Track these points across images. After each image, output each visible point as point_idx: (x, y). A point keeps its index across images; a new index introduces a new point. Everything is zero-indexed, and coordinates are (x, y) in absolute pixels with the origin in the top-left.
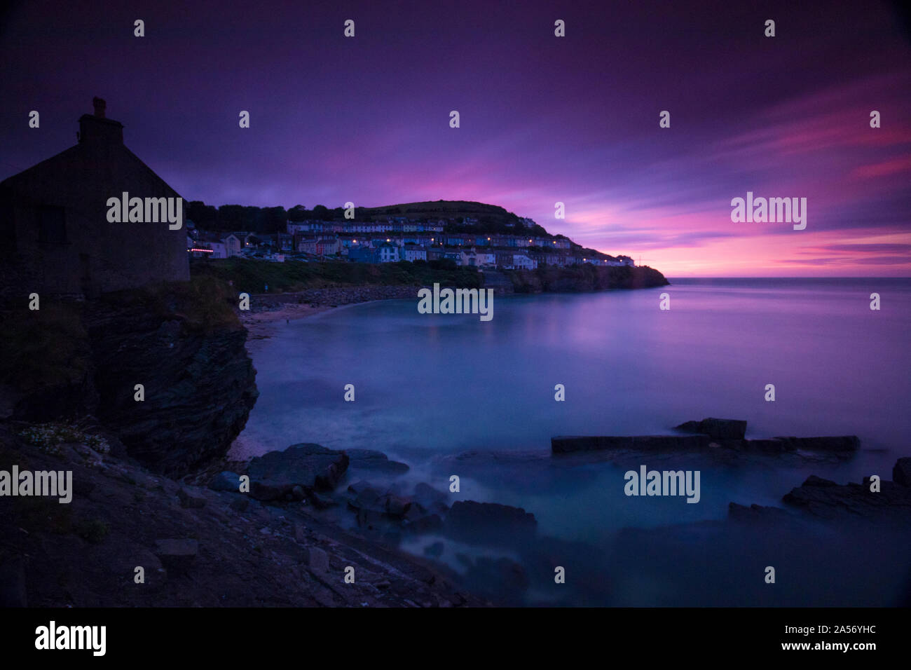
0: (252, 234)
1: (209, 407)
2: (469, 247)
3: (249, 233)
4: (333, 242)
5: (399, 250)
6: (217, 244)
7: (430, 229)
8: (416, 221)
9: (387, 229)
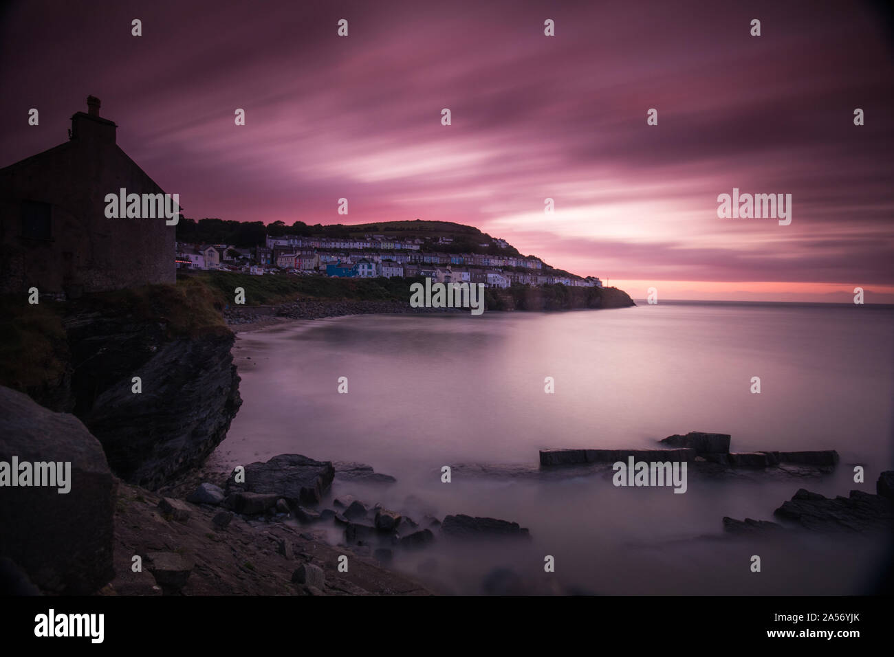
0: (231, 247)
1: (190, 415)
2: (445, 265)
3: (228, 247)
4: (312, 257)
5: (376, 266)
6: (196, 256)
7: (407, 247)
8: (394, 239)
9: (365, 246)
